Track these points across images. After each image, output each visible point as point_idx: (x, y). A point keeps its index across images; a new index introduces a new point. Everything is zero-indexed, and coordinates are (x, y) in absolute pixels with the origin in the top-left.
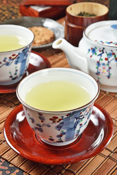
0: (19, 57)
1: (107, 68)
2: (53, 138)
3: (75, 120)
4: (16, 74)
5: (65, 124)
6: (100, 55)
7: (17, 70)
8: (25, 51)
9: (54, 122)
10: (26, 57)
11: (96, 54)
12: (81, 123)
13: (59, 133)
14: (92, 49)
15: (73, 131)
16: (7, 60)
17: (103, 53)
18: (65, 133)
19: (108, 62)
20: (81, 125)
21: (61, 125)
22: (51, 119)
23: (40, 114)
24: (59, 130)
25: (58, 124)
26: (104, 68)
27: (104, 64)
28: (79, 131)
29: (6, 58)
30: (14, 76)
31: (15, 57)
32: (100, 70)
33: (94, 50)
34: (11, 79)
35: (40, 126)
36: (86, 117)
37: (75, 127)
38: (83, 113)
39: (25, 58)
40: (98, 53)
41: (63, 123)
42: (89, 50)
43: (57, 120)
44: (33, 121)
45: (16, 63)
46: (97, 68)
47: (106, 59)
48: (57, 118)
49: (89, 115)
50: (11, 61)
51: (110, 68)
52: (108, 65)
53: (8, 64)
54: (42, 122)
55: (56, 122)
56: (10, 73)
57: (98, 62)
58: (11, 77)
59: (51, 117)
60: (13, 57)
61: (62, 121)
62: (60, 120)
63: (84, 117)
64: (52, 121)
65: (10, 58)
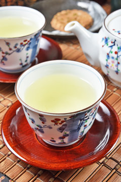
0: (30, 43)
1: (116, 62)
2: (54, 140)
3: (80, 122)
4: (26, 61)
5: (68, 126)
6: (111, 46)
7: (27, 57)
8: (37, 36)
9: (56, 124)
10: (38, 42)
11: (107, 45)
12: (85, 124)
13: (61, 135)
14: (105, 38)
15: (76, 133)
16: (18, 47)
17: (114, 45)
18: (67, 135)
19: (118, 57)
20: (85, 126)
21: (64, 127)
22: (52, 121)
23: (41, 116)
24: (62, 132)
25: (60, 126)
26: (113, 62)
27: (113, 58)
28: (83, 132)
29: (17, 44)
30: (24, 63)
31: (26, 42)
32: (109, 63)
33: (106, 40)
34: (21, 66)
35: (41, 127)
36: (91, 118)
37: (79, 129)
38: (88, 114)
39: (36, 43)
40: (110, 44)
41: (65, 125)
42: (103, 39)
43: (60, 122)
44: (33, 121)
45: (28, 49)
46: (107, 60)
47: (116, 53)
48: (60, 120)
49: (95, 115)
50: (23, 47)
51: (119, 63)
52: (117, 59)
53: (18, 51)
54: (43, 123)
55: (58, 124)
56: (21, 60)
57: (108, 54)
58: (21, 64)
59: (53, 119)
60: (24, 43)
61: (64, 123)
62: (63, 122)
63: (88, 118)
64: (54, 123)
65: (22, 44)
